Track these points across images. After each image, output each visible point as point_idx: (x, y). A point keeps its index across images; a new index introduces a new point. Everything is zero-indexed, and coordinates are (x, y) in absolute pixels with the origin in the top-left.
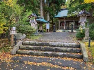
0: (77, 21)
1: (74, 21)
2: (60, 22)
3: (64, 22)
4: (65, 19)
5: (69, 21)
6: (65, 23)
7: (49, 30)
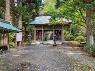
0: (57, 30)
1: (54, 30)
2: (36, 31)
3: (41, 31)
4: (42, 27)
5: (48, 29)
6: (43, 32)
7: (20, 43)
